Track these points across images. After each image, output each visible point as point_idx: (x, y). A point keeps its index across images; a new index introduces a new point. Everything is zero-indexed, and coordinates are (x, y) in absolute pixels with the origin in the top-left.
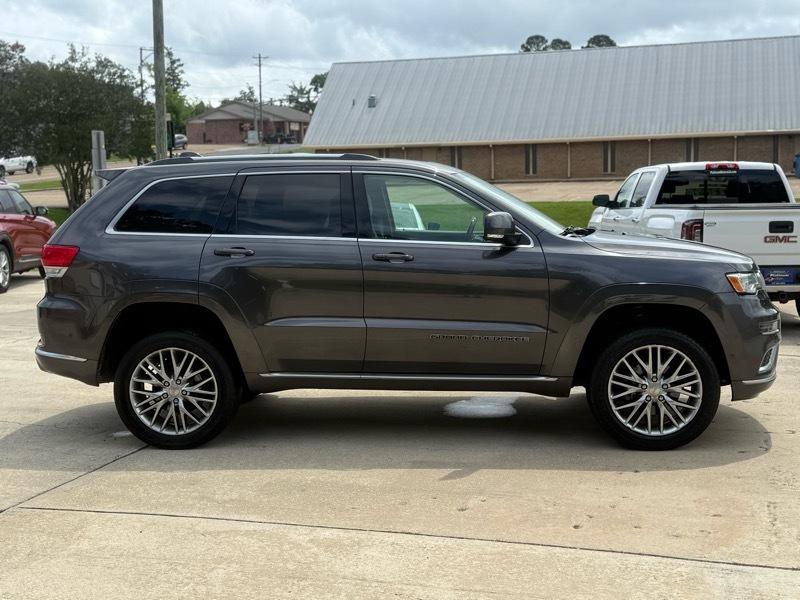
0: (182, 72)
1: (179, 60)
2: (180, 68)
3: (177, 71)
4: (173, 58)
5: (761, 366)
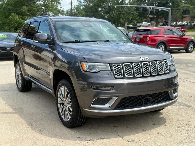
5: (93, 104)
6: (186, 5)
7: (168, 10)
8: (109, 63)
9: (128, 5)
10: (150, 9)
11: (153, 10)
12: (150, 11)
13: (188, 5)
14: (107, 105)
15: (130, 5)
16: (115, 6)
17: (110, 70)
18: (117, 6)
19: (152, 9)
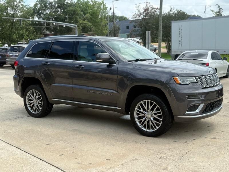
0: (222, 12)
1: (222, 8)
2: (222, 11)
3: (221, 12)
4: (220, 8)
5: (187, 111)
6: (84, 22)
7: (74, 27)
8: (195, 76)
9: (30, 19)
10: (53, 25)
11: (57, 26)
12: (53, 27)
13: (86, 21)
14: (197, 111)
15: (32, 19)
16: (14, 19)
17: (196, 82)
18: (16, 19)
19: (55, 25)
